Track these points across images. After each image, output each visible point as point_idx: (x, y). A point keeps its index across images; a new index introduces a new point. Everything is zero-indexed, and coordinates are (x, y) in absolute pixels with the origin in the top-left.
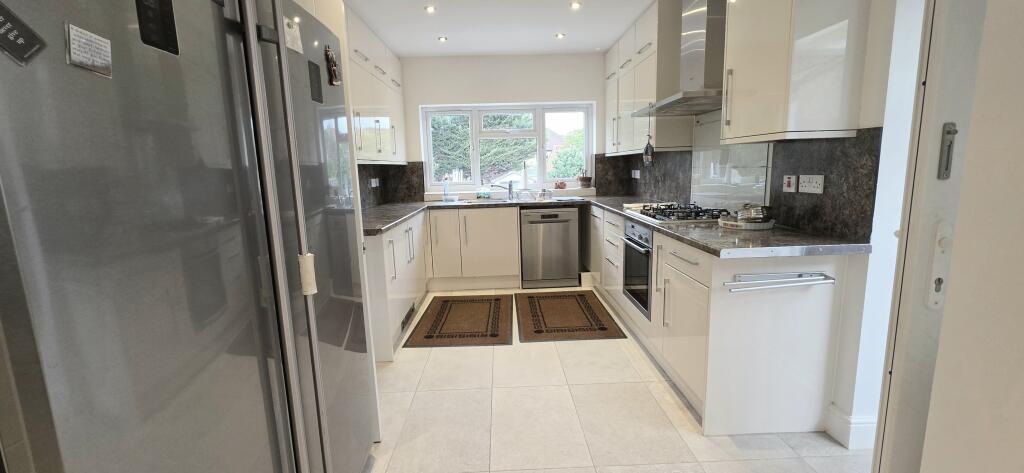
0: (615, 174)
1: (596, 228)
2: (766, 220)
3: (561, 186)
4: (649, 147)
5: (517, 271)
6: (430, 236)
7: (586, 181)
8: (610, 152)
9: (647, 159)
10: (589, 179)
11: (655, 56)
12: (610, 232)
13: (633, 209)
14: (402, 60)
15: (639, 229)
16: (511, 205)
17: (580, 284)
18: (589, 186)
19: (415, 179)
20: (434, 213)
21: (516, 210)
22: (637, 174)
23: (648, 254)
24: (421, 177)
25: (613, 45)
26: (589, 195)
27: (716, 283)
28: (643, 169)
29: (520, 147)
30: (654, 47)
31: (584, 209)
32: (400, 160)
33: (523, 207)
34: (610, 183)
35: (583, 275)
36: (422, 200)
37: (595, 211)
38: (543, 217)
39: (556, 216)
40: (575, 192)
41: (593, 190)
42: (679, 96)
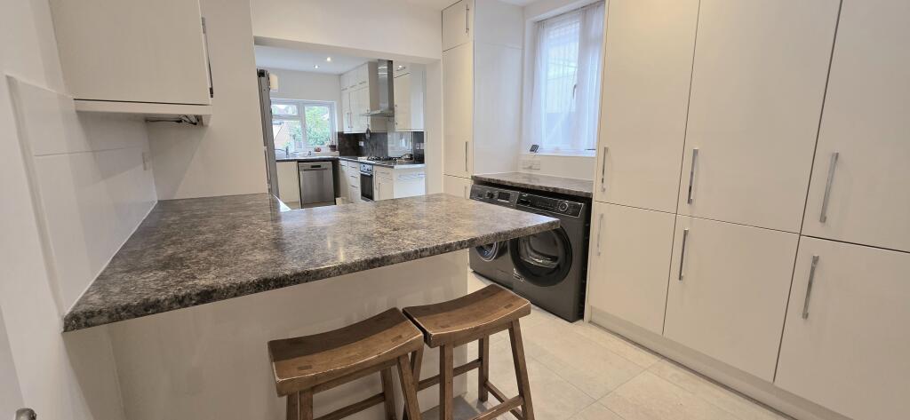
0: (349, 144)
1: (343, 172)
2: (411, 159)
3: (318, 150)
4: (368, 130)
5: (298, 199)
7: (333, 148)
8: (347, 131)
9: (368, 136)
10: (335, 147)
11: (368, 89)
12: (351, 171)
13: (363, 159)
15: (368, 167)
16: (291, 161)
18: (335, 150)
21: (295, 163)
22: (362, 144)
23: (372, 176)
25: (345, 73)
26: (336, 154)
27: (394, 179)
28: (365, 140)
30: (367, 84)
31: (335, 162)
33: (299, 161)
34: (347, 148)
35: (337, 199)
37: (342, 162)
38: (313, 167)
39: (319, 166)
40: (327, 153)
41: (337, 153)
42: (379, 112)
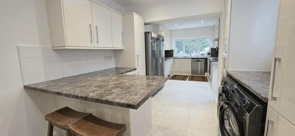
0: (215, 52)
1: (208, 63)
3: (202, 55)
6: (174, 63)
8: (214, 47)
10: (210, 53)
14: (170, 31)
16: (190, 58)
17: (204, 75)
18: (209, 55)
19: (172, 53)
20: (175, 59)
21: (191, 59)
24: (173, 52)
25: (215, 25)
27: (213, 67)
29: (203, 45)
31: (206, 59)
32: (169, 49)
34: (214, 54)
35: (205, 73)
36: (173, 57)
37: (208, 59)
38: (197, 61)
39: (199, 61)
40: (206, 56)
41: (210, 56)
